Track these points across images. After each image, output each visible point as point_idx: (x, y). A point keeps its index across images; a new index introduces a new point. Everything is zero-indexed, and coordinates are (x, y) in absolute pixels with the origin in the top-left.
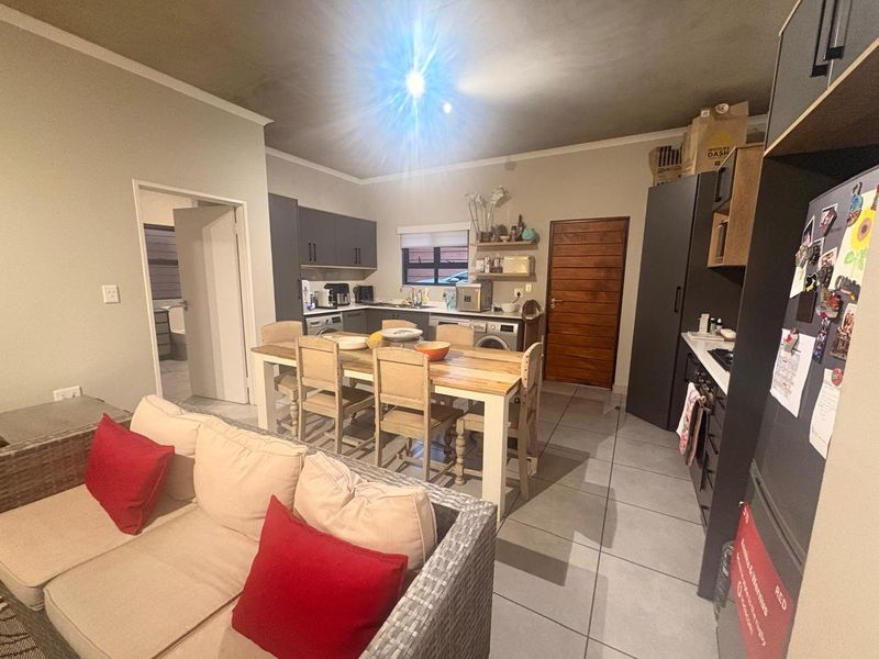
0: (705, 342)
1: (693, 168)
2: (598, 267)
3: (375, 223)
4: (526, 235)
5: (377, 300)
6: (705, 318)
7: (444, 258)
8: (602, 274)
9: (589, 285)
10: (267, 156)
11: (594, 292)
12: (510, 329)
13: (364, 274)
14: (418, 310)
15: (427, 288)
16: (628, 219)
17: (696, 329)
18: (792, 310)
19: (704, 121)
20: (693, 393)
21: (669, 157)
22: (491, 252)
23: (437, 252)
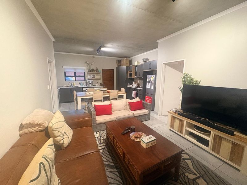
1: (125, 65)
8: (110, 78)
11: (110, 81)
16: (113, 70)
18: (147, 82)
19: (125, 59)
21: (119, 62)
22: (93, 74)
23: (75, 73)
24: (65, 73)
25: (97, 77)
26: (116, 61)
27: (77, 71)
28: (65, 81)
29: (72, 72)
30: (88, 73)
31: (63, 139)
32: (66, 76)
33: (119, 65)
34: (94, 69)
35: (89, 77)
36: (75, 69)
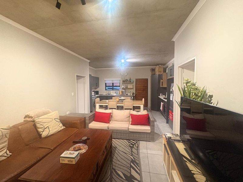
0: (162, 97)
1: (157, 73)
2: (144, 86)
3: (99, 78)
4: (132, 81)
5: (99, 94)
6: (161, 94)
7: (114, 85)
8: (144, 88)
9: (142, 89)
10: (89, 68)
11: (143, 91)
12: (132, 98)
13: (96, 88)
14: (110, 95)
15: (111, 91)
16: (148, 79)
17: (160, 96)
18: (171, 92)
19: (158, 67)
20: (162, 103)
21: (153, 70)
22: (125, 84)
23: (113, 84)
24: (106, 84)
25: (130, 86)
26: (150, 69)
27: (114, 82)
28: (106, 90)
29: (110, 83)
30: (122, 83)
31: (43, 131)
32: (106, 86)
33: (153, 73)
34: (127, 80)
35: (123, 86)
36: (112, 80)
